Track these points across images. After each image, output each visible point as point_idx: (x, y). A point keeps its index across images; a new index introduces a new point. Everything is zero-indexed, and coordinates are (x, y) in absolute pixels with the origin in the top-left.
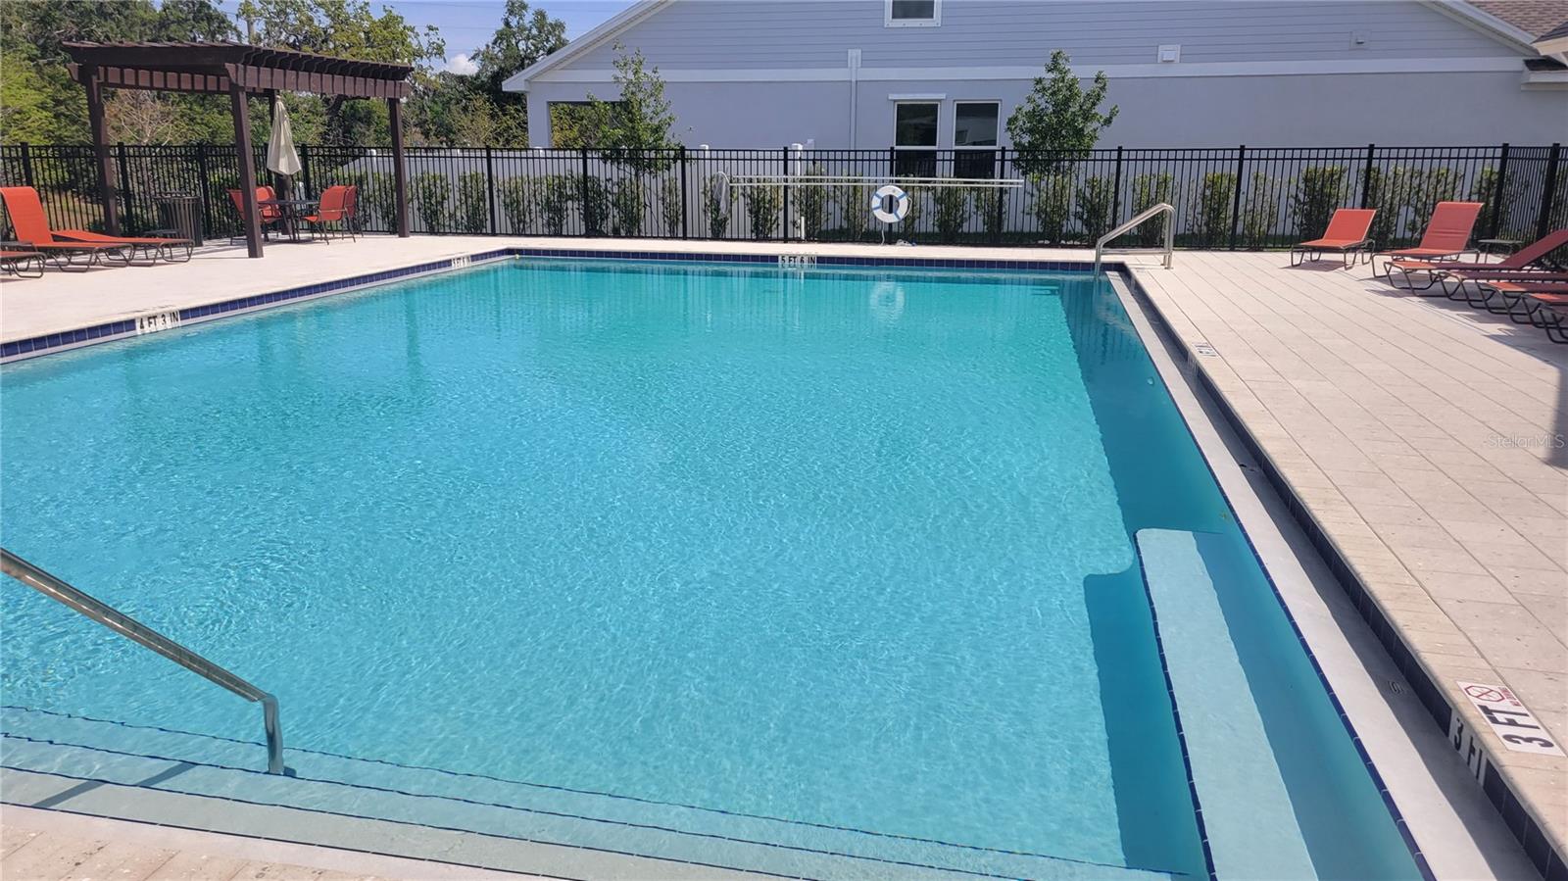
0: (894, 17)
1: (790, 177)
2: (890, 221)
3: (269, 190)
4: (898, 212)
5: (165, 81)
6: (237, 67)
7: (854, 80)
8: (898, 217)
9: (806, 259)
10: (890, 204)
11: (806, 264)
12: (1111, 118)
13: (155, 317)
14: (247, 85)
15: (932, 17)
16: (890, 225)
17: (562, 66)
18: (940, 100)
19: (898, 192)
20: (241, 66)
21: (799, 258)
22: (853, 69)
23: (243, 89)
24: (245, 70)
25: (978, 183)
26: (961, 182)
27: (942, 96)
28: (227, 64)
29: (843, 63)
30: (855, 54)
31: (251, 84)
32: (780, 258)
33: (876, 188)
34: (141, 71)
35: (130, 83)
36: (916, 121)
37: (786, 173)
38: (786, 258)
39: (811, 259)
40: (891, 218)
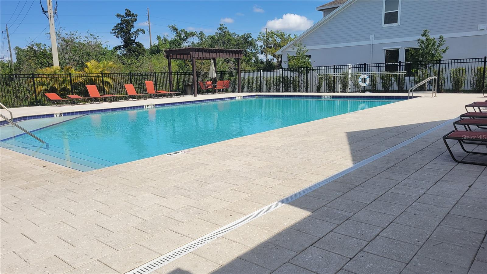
0: (385, 24)
1: (335, 73)
2: (364, 86)
3: (211, 82)
4: (366, 83)
5: (180, 57)
6: (193, 53)
7: (372, 44)
8: (366, 84)
9: (329, 96)
10: (364, 80)
11: (329, 98)
12: (446, 50)
13: (149, 105)
14: (196, 57)
15: (397, 22)
16: (365, 87)
17: (291, 47)
18: (399, 48)
19: (366, 77)
20: (194, 52)
21: (327, 96)
22: (372, 40)
23: (194, 58)
24: (195, 53)
25: (394, 73)
26: (389, 73)
27: (400, 47)
28: (190, 52)
29: (369, 39)
30: (372, 36)
31: (197, 56)
32: (322, 96)
33: (360, 76)
34: (178, 55)
35: (175, 58)
36: (392, 55)
37: (334, 72)
38: (324, 96)
39: (330, 97)
40: (364, 85)
